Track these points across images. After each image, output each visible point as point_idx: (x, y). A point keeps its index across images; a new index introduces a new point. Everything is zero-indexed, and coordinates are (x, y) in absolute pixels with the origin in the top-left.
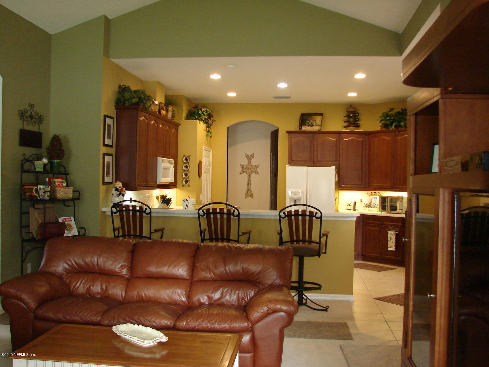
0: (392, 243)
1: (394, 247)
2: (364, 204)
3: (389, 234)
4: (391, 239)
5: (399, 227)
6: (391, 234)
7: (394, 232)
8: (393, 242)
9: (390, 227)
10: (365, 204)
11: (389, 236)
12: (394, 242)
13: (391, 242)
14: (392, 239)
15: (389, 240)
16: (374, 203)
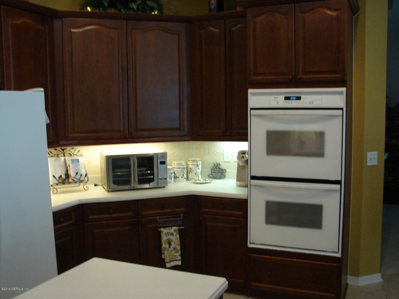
0: (173, 252)
1: (180, 258)
2: (54, 177)
3: (163, 235)
4: (170, 244)
5: (182, 215)
6: (168, 234)
7: (175, 228)
8: (174, 249)
9: (159, 219)
10: (57, 177)
11: (164, 238)
12: (179, 247)
13: (172, 248)
14: (172, 243)
15: (165, 245)
16: (77, 173)
